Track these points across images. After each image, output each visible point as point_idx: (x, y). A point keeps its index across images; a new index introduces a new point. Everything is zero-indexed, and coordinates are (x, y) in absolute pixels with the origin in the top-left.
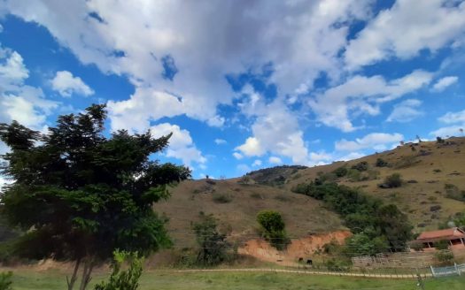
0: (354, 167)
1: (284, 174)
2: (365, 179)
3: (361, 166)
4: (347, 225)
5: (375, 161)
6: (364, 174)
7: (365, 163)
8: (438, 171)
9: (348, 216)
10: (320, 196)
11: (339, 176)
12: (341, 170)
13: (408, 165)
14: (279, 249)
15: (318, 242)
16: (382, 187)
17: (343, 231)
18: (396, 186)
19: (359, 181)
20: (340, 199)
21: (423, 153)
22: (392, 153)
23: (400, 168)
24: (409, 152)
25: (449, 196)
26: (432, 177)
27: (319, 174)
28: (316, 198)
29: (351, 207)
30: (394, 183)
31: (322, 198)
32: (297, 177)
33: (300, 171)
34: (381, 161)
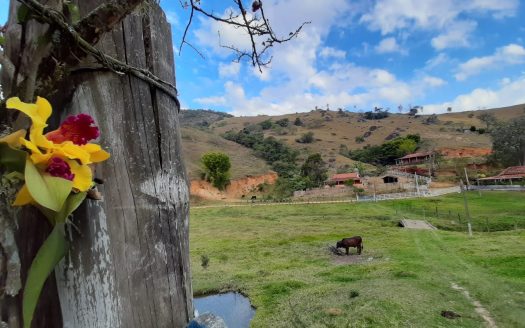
0: (277, 123)
1: (208, 119)
2: (285, 134)
3: (283, 122)
4: (274, 169)
5: (294, 119)
6: (285, 130)
7: (286, 120)
8: (334, 134)
9: (275, 163)
10: (250, 145)
11: (264, 128)
12: (267, 124)
13: (316, 127)
14: (220, 189)
15: (253, 183)
16: (298, 141)
17: (271, 174)
18: (308, 142)
19: (280, 134)
20: (269, 148)
21: (328, 120)
22: (307, 115)
23: (312, 128)
24: (319, 117)
25: (341, 154)
26: (330, 138)
27: (245, 124)
28: (247, 146)
29: (276, 155)
30: (308, 140)
31: (251, 147)
32: (223, 125)
33: (226, 119)
34: (298, 121)
